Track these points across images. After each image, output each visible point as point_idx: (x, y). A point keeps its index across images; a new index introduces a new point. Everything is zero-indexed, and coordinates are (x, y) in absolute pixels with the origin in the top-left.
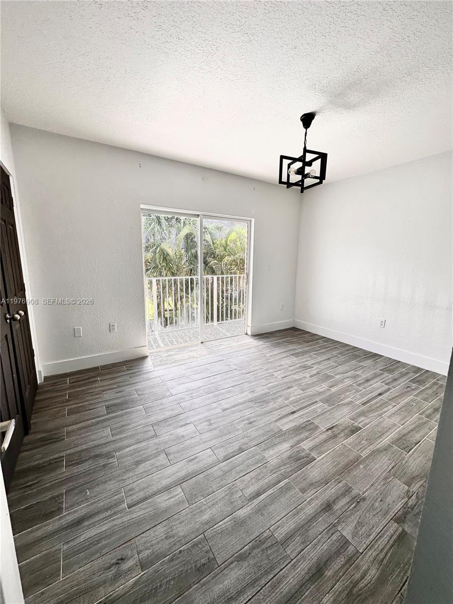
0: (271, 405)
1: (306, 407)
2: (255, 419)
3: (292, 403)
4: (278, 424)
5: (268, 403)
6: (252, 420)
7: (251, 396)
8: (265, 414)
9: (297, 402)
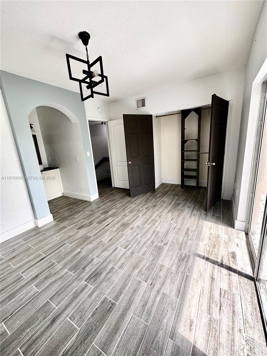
0: (119, 225)
1: (101, 230)
2: (124, 217)
3: (108, 230)
4: (114, 219)
5: (121, 225)
6: (125, 217)
7: (131, 226)
8: (121, 220)
9: (105, 232)
